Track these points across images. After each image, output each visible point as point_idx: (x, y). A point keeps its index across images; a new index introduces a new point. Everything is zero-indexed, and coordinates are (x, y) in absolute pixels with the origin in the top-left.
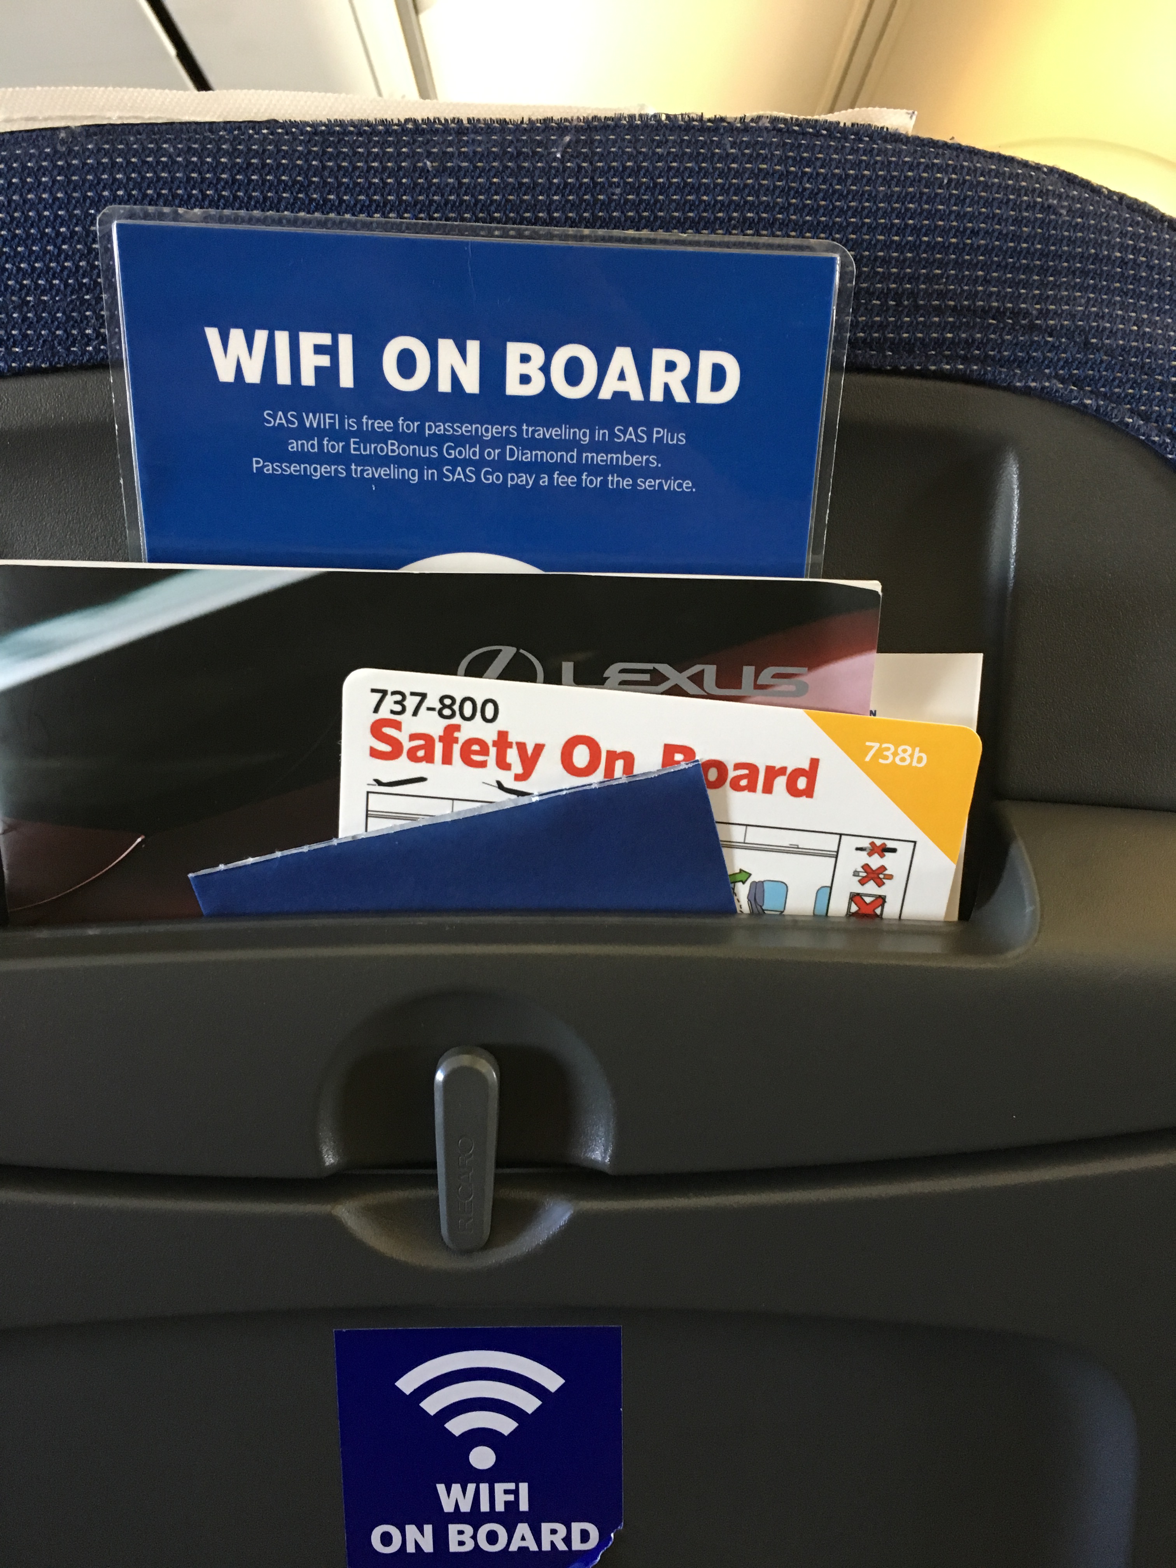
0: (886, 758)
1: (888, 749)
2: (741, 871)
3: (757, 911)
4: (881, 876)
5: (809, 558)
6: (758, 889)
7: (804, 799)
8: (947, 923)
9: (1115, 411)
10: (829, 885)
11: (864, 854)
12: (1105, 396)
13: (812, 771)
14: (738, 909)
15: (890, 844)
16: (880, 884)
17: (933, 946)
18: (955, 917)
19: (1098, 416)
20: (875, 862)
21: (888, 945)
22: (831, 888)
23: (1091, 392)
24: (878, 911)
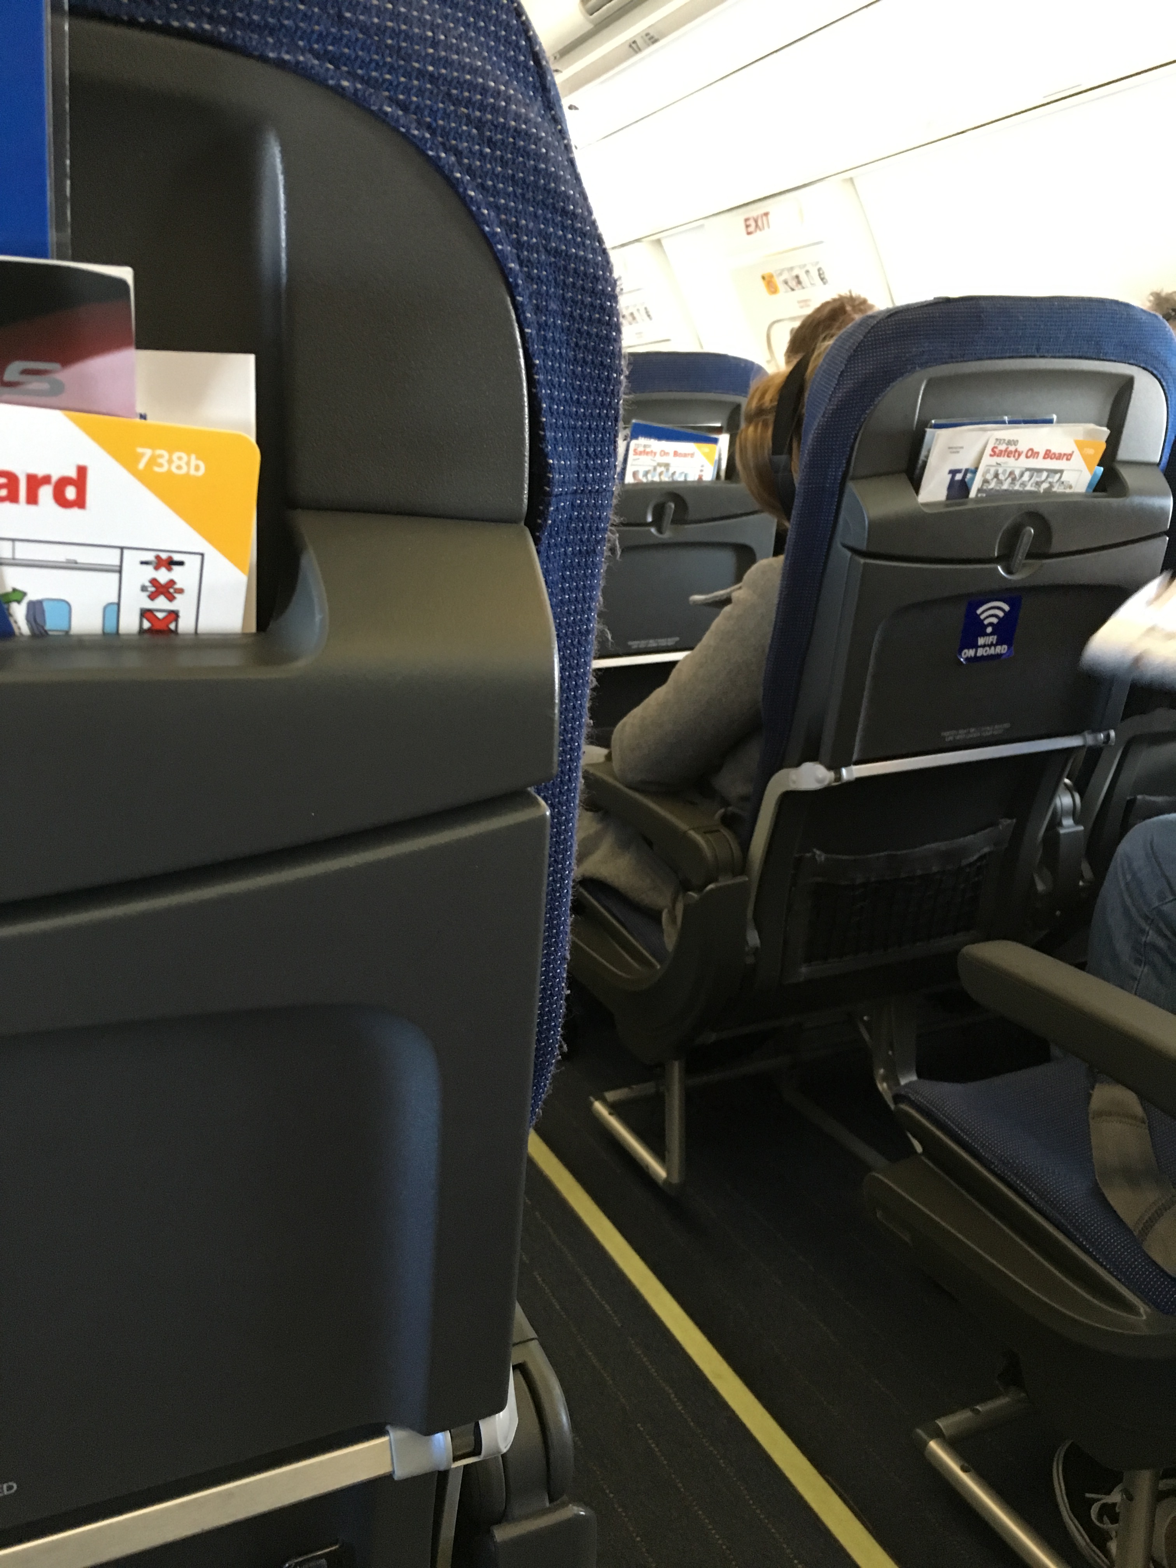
0: (161, 465)
1: (161, 456)
2: (14, 590)
3: (39, 631)
4: (171, 590)
5: (52, 236)
6: (36, 610)
7: (75, 511)
8: (244, 635)
9: (374, 97)
10: (116, 600)
11: (150, 568)
12: (362, 80)
13: (81, 479)
14: (16, 631)
15: (177, 557)
16: (171, 598)
17: (231, 660)
18: (253, 628)
19: (357, 101)
20: (163, 576)
21: (186, 660)
22: (118, 604)
23: (348, 72)
24: (172, 626)
